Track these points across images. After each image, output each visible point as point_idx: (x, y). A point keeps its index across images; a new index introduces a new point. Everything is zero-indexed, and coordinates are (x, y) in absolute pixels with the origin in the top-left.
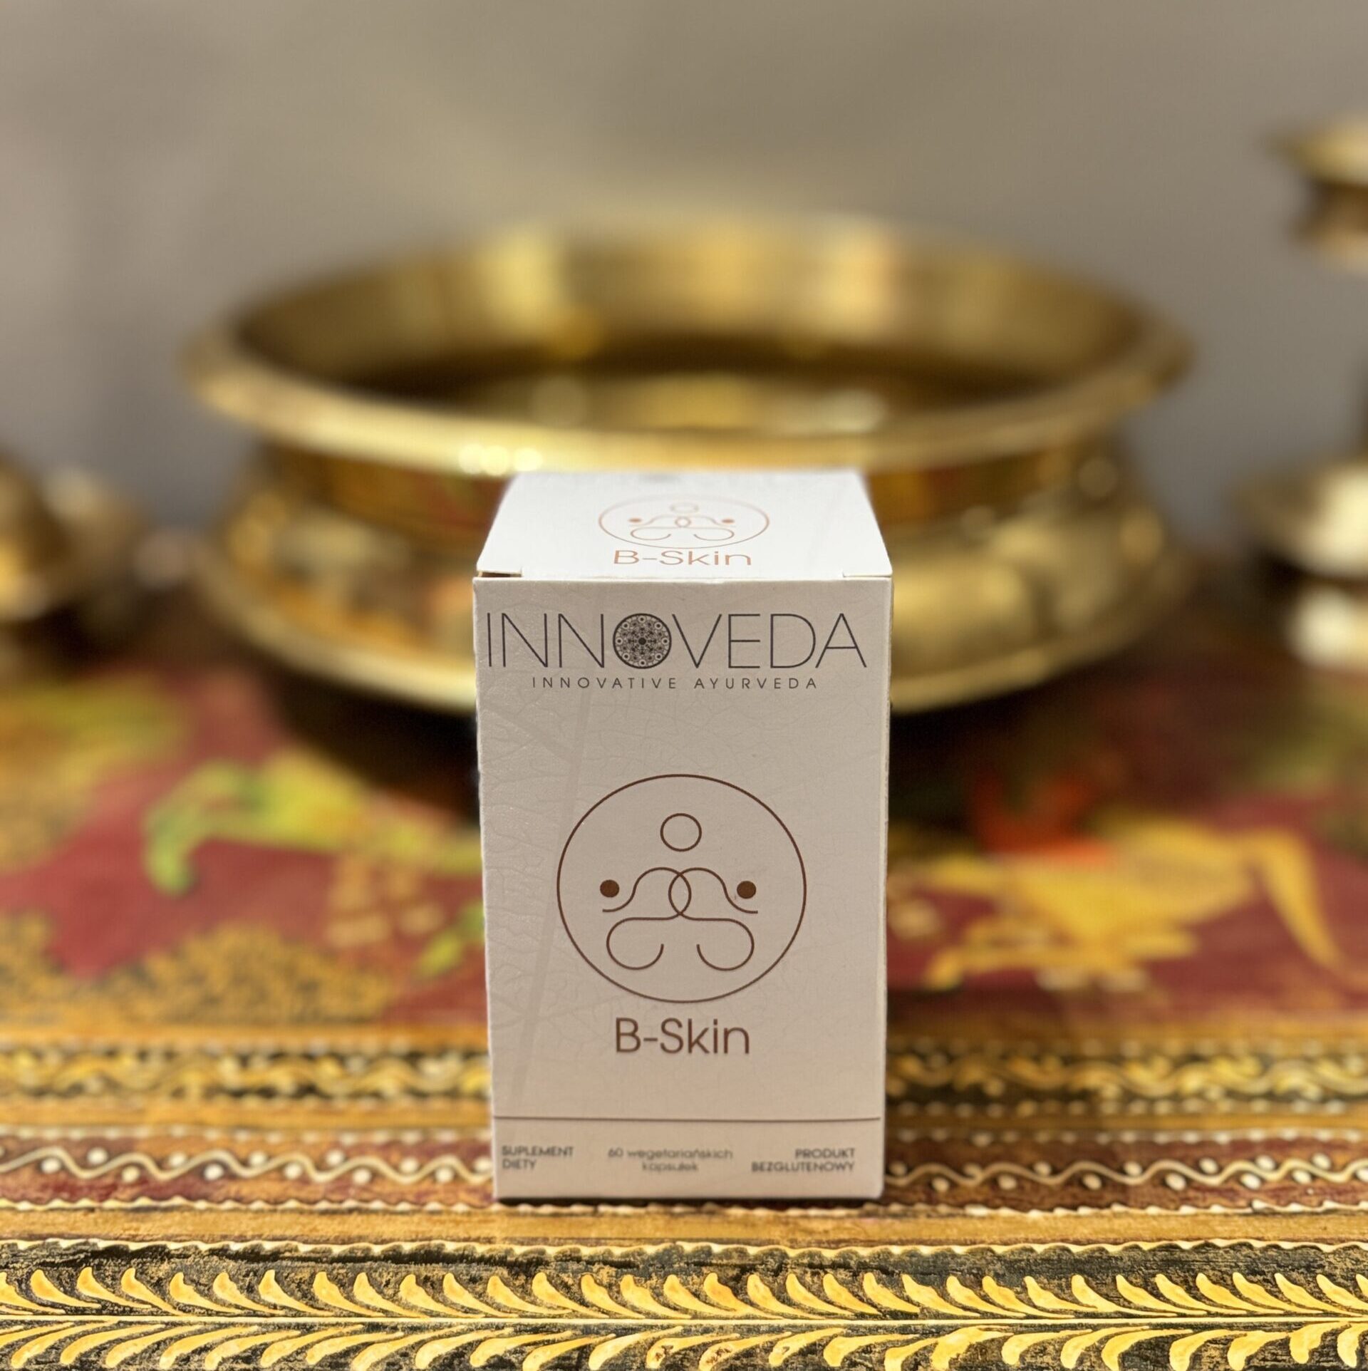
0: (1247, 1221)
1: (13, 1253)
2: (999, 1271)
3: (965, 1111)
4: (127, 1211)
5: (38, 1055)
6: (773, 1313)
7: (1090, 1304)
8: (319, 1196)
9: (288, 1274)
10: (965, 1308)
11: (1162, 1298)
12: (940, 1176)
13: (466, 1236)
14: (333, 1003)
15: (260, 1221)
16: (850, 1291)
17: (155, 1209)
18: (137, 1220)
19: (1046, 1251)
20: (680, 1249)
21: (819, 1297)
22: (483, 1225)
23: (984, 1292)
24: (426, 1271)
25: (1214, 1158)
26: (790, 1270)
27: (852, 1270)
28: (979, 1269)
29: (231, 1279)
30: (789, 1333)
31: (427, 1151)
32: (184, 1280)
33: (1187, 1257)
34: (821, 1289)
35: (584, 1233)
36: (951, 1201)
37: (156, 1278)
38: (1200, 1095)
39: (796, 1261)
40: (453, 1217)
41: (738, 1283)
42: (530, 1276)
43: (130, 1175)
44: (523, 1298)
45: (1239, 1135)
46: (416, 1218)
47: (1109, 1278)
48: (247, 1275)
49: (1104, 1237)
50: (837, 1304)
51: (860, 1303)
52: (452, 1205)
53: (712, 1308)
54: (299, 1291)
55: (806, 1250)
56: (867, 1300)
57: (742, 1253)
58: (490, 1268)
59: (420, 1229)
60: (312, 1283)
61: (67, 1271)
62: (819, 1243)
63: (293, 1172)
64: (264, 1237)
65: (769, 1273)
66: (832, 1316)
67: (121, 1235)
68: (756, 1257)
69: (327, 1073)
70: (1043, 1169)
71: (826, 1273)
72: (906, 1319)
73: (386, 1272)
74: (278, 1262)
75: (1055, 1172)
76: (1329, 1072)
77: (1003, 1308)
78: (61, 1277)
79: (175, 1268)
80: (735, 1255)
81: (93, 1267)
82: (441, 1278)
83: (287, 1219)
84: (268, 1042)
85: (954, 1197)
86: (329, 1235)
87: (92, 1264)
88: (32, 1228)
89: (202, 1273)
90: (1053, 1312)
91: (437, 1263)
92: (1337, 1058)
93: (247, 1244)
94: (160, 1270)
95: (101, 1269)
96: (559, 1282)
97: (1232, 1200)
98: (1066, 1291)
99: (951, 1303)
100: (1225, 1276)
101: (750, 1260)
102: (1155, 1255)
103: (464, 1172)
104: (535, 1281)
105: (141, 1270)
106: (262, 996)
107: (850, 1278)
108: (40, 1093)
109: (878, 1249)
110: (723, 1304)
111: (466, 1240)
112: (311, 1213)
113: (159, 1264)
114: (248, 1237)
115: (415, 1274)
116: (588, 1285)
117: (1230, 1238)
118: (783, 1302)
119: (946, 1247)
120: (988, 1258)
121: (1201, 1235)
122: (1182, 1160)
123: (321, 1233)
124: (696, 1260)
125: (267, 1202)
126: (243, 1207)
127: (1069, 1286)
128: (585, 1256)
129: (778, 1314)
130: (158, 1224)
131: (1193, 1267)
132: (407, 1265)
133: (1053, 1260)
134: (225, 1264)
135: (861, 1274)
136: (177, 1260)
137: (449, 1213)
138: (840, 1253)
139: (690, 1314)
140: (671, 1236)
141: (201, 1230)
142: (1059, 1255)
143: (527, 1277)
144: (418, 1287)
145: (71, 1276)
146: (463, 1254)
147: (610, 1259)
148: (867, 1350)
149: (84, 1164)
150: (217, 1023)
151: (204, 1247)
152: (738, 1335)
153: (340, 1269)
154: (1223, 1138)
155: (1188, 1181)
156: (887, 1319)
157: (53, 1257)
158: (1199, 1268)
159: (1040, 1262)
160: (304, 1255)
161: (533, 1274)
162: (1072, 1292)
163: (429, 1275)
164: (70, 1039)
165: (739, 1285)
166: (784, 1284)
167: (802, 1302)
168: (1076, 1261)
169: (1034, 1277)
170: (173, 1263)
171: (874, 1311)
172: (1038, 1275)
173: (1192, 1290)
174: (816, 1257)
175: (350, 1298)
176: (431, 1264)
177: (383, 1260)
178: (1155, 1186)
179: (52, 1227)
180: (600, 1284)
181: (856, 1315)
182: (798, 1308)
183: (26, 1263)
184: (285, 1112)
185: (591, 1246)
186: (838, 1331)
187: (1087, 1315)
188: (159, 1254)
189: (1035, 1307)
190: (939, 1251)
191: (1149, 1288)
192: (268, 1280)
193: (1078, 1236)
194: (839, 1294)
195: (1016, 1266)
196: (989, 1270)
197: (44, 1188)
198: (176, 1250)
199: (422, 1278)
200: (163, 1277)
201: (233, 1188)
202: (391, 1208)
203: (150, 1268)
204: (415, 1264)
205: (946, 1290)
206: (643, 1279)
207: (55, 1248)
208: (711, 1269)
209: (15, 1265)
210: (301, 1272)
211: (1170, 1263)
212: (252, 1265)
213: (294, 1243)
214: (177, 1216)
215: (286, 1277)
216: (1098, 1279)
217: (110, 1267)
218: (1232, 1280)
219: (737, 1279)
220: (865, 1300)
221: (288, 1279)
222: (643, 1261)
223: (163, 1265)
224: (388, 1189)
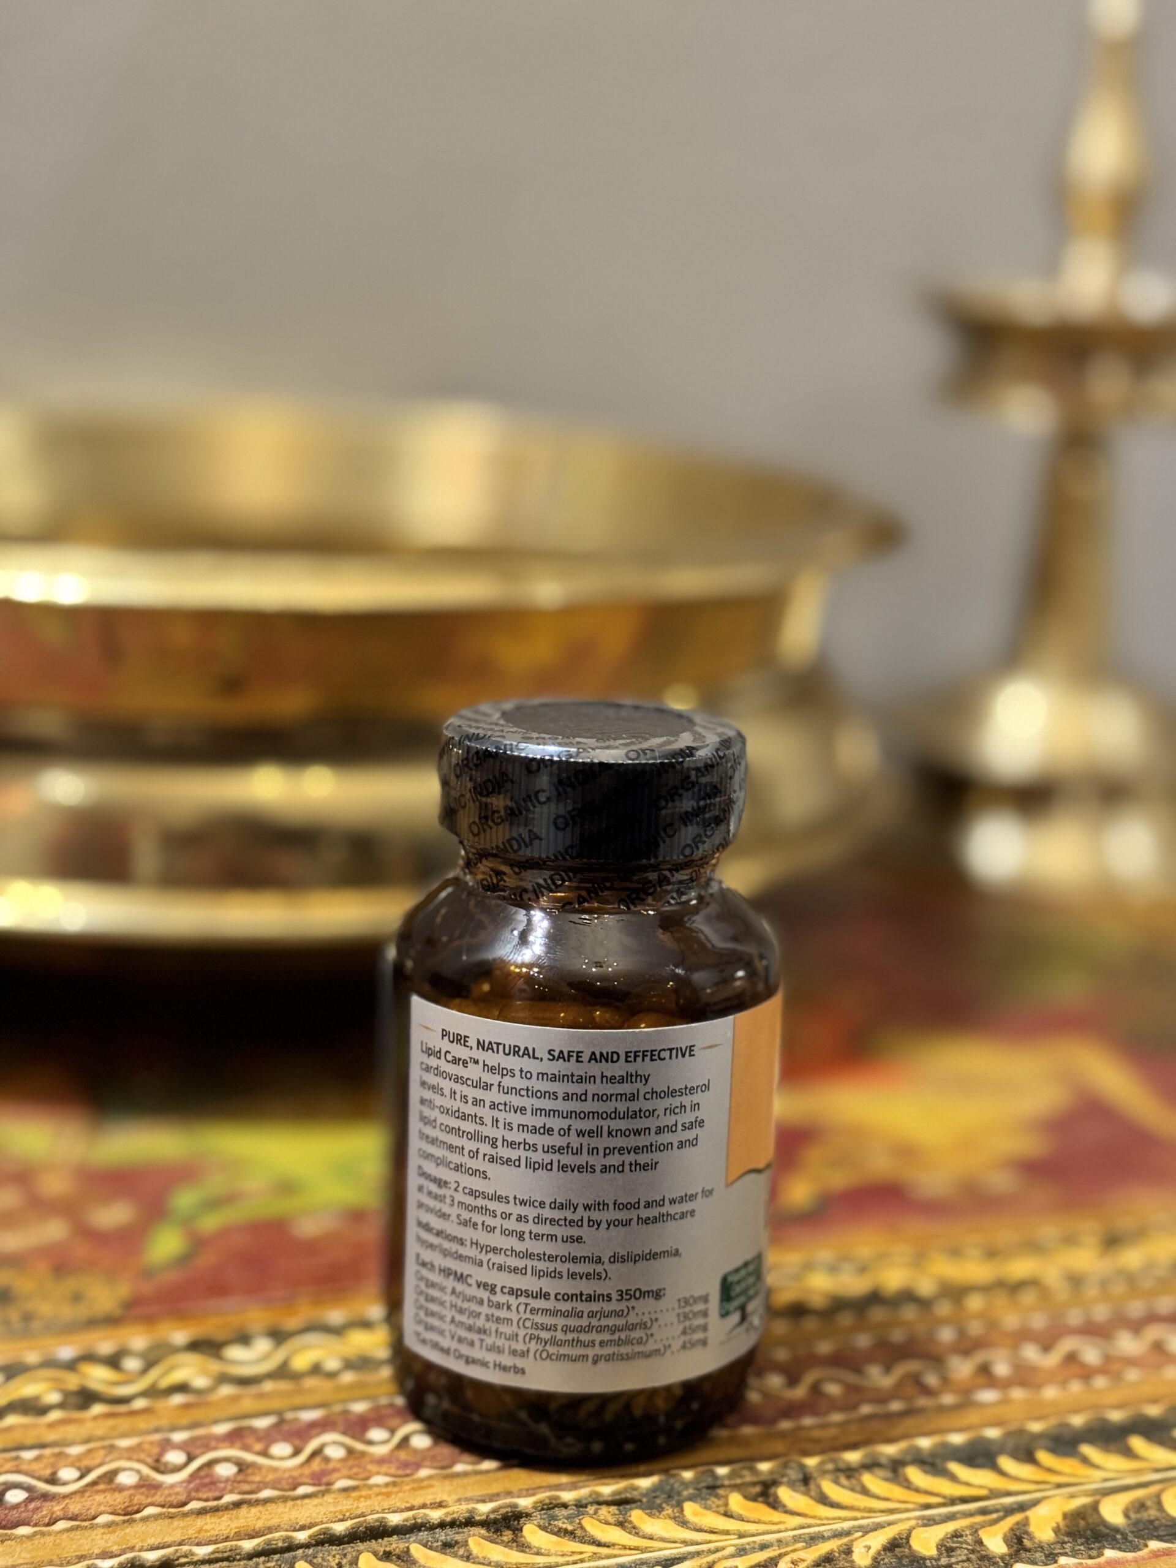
2: (1047, 1446)
3: (909, 1312)
6: (828, 1519)
7: (1164, 1459)
8: (183, 1498)
10: (1033, 1482)
13: (408, 1505)
15: (119, 1533)
16: (900, 1486)
19: (1084, 1422)
21: (869, 1496)
22: (421, 1492)
23: (1044, 1465)
24: (380, 1546)
26: (818, 1478)
27: (891, 1468)
28: (1024, 1447)
30: (860, 1534)
31: (293, 1432)
34: (866, 1489)
36: (951, 1392)
39: (820, 1469)
40: (376, 1490)
41: (768, 1497)
42: (516, 1530)
44: (522, 1551)
46: (329, 1498)
50: (893, 1499)
51: (919, 1494)
52: (368, 1478)
53: (755, 1525)
55: (824, 1457)
56: (923, 1491)
57: (753, 1470)
58: (461, 1530)
59: (339, 1508)
62: (834, 1449)
63: (126, 1479)
65: (797, 1483)
66: (896, 1511)
68: (771, 1472)
70: (1030, 1350)
71: (860, 1475)
72: (978, 1501)
73: (329, 1555)
77: (1073, 1476)
80: (747, 1473)
82: (405, 1549)
83: (154, 1526)
86: (227, 1532)
91: (390, 1536)
96: (556, 1530)
98: (1130, 1453)
99: (1015, 1480)
101: (766, 1475)
104: (525, 1532)
107: (891, 1475)
110: (765, 1519)
112: (185, 1515)
115: (368, 1551)
116: (593, 1527)
118: (832, 1507)
123: (212, 1532)
124: (705, 1485)
125: (115, 1513)
126: (85, 1524)
128: (569, 1501)
129: (834, 1519)
132: (351, 1545)
133: (1097, 1429)
135: (899, 1469)
139: (734, 1534)
142: (1099, 1424)
143: (514, 1531)
146: (416, 1523)
147: (602, 1499)
148: (956, 1535)
152: (804, 1544)
156: (958, 1505)
159: (1085, 1431)
160: (207, 1558)
161: (518, 1527)
162: (1136, 1452)
163: (388, 1549)
165: (771, 1499)
166: (821, 1490)
167: (853, 1504)
168: (1122, 1425)
169: (1087, 1445)
171: (938, 1500)
172: (1089, 1443)
174: (840, 1462)
176: (383, 1539)
177: (317, 1545)
180: (607, 1523)
181: (921, 1506)
182: (851, 1509)
184: (71, 1421)
185: (571, 1490)
186: (913, 1523)
187: (1165, 1469)
189: (1104, 1469)
190: (969, 1437)
194: (889, 1490)
195: (1062, 1439)
196: (1036, 1447)
199: (381, 1553)
201: (57, 1509)
202: (290, 1493)
204: (362, 1540)
205: (1004, 1470)
206: (655, 1511)
208: (728, 1490)
213: (185, 1548)
216: (1156, 1436)
219: (764, 1494)
222: (643, 1495)
224: (270, 1477)
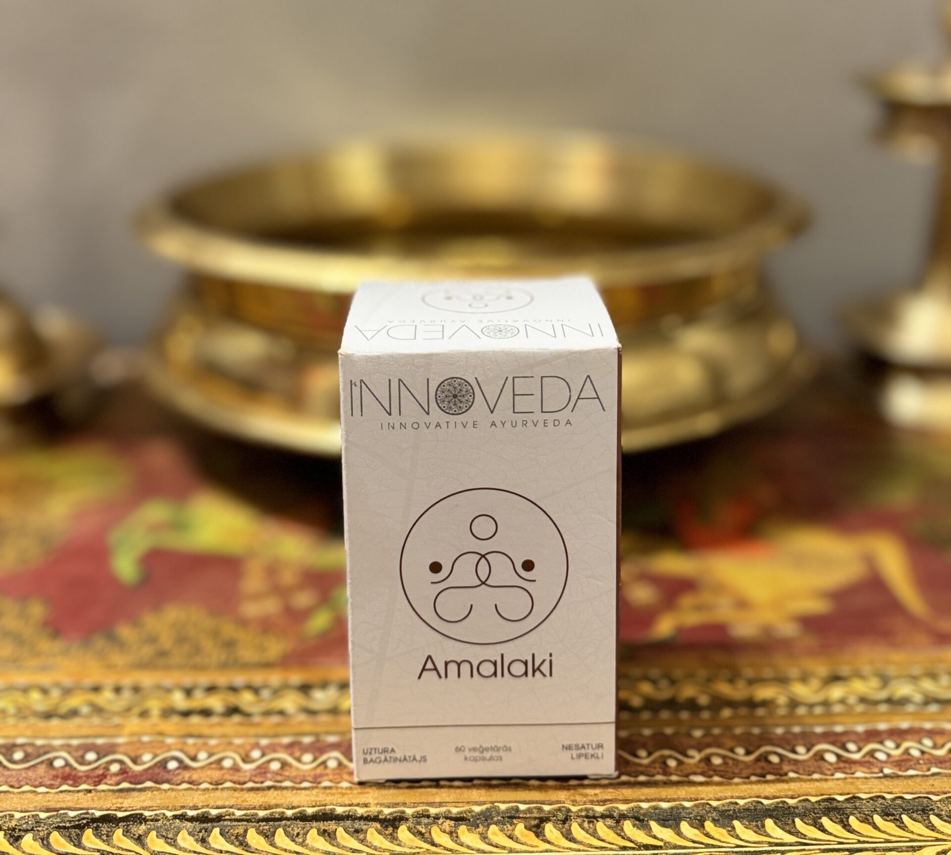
0: (880, 781)
1: (36, 820)
2: (715, 817)
3: (685, 715)
4: (112, 791)
5: (45, 691)
6: (563, 848)
7: (779, 837)
8: (246, 779)
9: (229, 830)
10: (694, 842)
11: (826, 832)
12: (670, 757)
13: (350, 803)
14: (247, 653)
15: (207, 796)
16: (615, 833)
17: (134, 790)
18: (121, 797)
19: (746, 804)
20: (497, 808)
21: (594, 837)
22: (362, 796)
23: (706, 831)
24: (324, 826)
25: (855, 742)
26: (573, 820)
27: (616, 820)
28: (701, 816)
29: (189, 834)
31: (319, 748)
32: (157, 836)
33: (842, 806)
34: (595, 831)
35: (431, 800)
36: (679, 773)
37: (138, 835)
38: (842, 701)
39: (577, 814)
40: (340, 790)
41: (538, 829)
42: (396, 828)
43: (115, 768)
44: (392, 842)
45: (870, 726)
46: (315, 792)
47: (790, 820)
48: (200, 831)
49: (784, 794)
50: (607, 841)
51: (623, 840)
52: (339, 783)
53: (521, 845)
54: (237, 841)
55: (583, 807)
56: (627, 838)
57: (540, 810)
58: (368, 823)
59: (316, 799)
60: (246, 836)
61: (75, 832)
62: (592, 802)
63: (227, 763)
64: (210, 806)
65: (559, 822)
66: (604, 849)
67: (111, 807)
68: (549, 812)
69: (246, 699)
70: (740, 751)
71: (598, 821)
72: (654, 850)
73: (296, 827)
74: (222, 823)
75: (748, 753)
76: (928, 685)
77: (720, 841)
78: (71, 836)
79: (150, 828)
80: (535, 811)
81: (92, 829)
82: (335, 830)
83: (226, 794)
84: (204, 680)
85: (681, 771)
86: (255, 804)
87: (92, 827)
88: (48, 804)
89: (168, 831)
90: (754, 843)
91: (331, 821)
92: (933, 676)
93: (199, 811)
94: (140, 830)
95: (98, 830)
96: (416, 831)
97: (869, 768)
98: (762, 830)
99: (684, 839)
100: (868, 817)
101: (545, 814)
102: (820, 805)
103: (345, 761)
104: (399, 830)
105: (126, 830)
106: (197, 650)
107: (615, 825)
108: (48, 716)
109: (632, 805)
110: (529, 843)
111: (350, 805)
112: (242, 790)
113: (138, 825)
114: (199, 807)
115: (316, 828)
116: (436, 832)
117: (870, 793)
118: (570, 841)
119: (678, 803)
120: (707, 809)
121: (850, 792)
122: (833, 743)
123: (250, 803)
124: (509, 815)
125: (211, 783)
126: (195, 787)
127: (763, 826)
128: (432, 814)
129: (567, 849)
130: (136, 799)
131: (846, 812)
132: (311, 823)
133: (751, 810)
134: (184, 825)
135: (621, 821)
136: (151, 823)
137: (337, 788)
138: (606, 808)
140: (490, 799)
141: (166, 802)
142: (755, 806)
143: (394, 828)
144: (319, 836)
145: (78, 835)
146: (349, 814)
147: (450, 815)
149: (82, 761)
150: (167, 668)
151: (169, 814)
153: (265, 826)
154: (860, 729)
155: (839, 756)
156: (642, 850)
157: (64, 823)
158: (850, 813)
159: (742, 811)
160: (239, 818)
161: (398, 826)
162: (765, 830)
163: (326, 828)
164: (67, 681)
165: (539, 830)
166: (570, 829)
167: (583, 841)
168: (766, 809)
169: (739, 821)
170: (148, 825)
171: (632, 845)
172: (742, 819)
173: (847, 827)
174: (590, 811)
175: (273, 844)
176: (327, 821)
177: (294, 820)
178: (816, 761)
179: (62, 803)
180: (444, 832)
181: (620, 848)
182: (581, 844)
183: (46, 827)
184: (220, 724)
185: (437, 807)
187: (777, 845)
188: (138, 819)
189: (741, 840)
190: (673, 806)
191: (817, 826)
192: (215, 834)
193: (767, 794)
194: (608, 835)
195: (726, 814)
196: (709, 817)
197: (55, 777)
198: (149, 816)
199: (322, 830)
200: (142, 834)
201: (187, 775)
202: (297, 786)
203: (132, 828)
204: (316, 822)
205: (680, 831)
206: (473, 828)
207: (65, 817)
208: (520, 820)
209: (38, 828)
210: (237, 828)
211: (830, 810)
212: (203, 825)
213: (231, 810)
214: (149, 794)
215: (227, 832)
216: (782, 821)
217: (104, 828)
218: (873, 819)
219: (538, 826)
220: (626, 838)
221: (229, 834)
222: (473, 816)
223: (141, 827)
224: (294, 773)
